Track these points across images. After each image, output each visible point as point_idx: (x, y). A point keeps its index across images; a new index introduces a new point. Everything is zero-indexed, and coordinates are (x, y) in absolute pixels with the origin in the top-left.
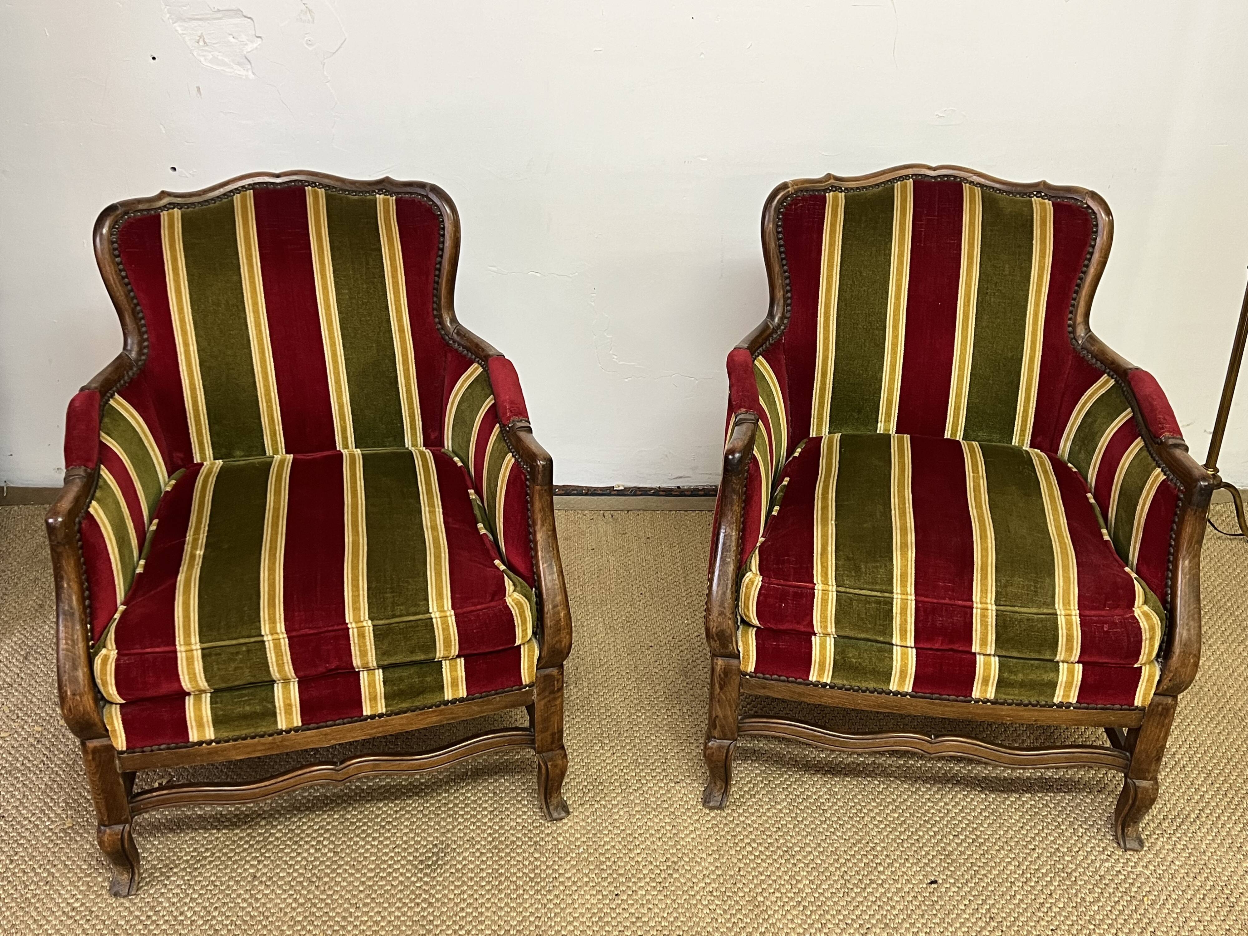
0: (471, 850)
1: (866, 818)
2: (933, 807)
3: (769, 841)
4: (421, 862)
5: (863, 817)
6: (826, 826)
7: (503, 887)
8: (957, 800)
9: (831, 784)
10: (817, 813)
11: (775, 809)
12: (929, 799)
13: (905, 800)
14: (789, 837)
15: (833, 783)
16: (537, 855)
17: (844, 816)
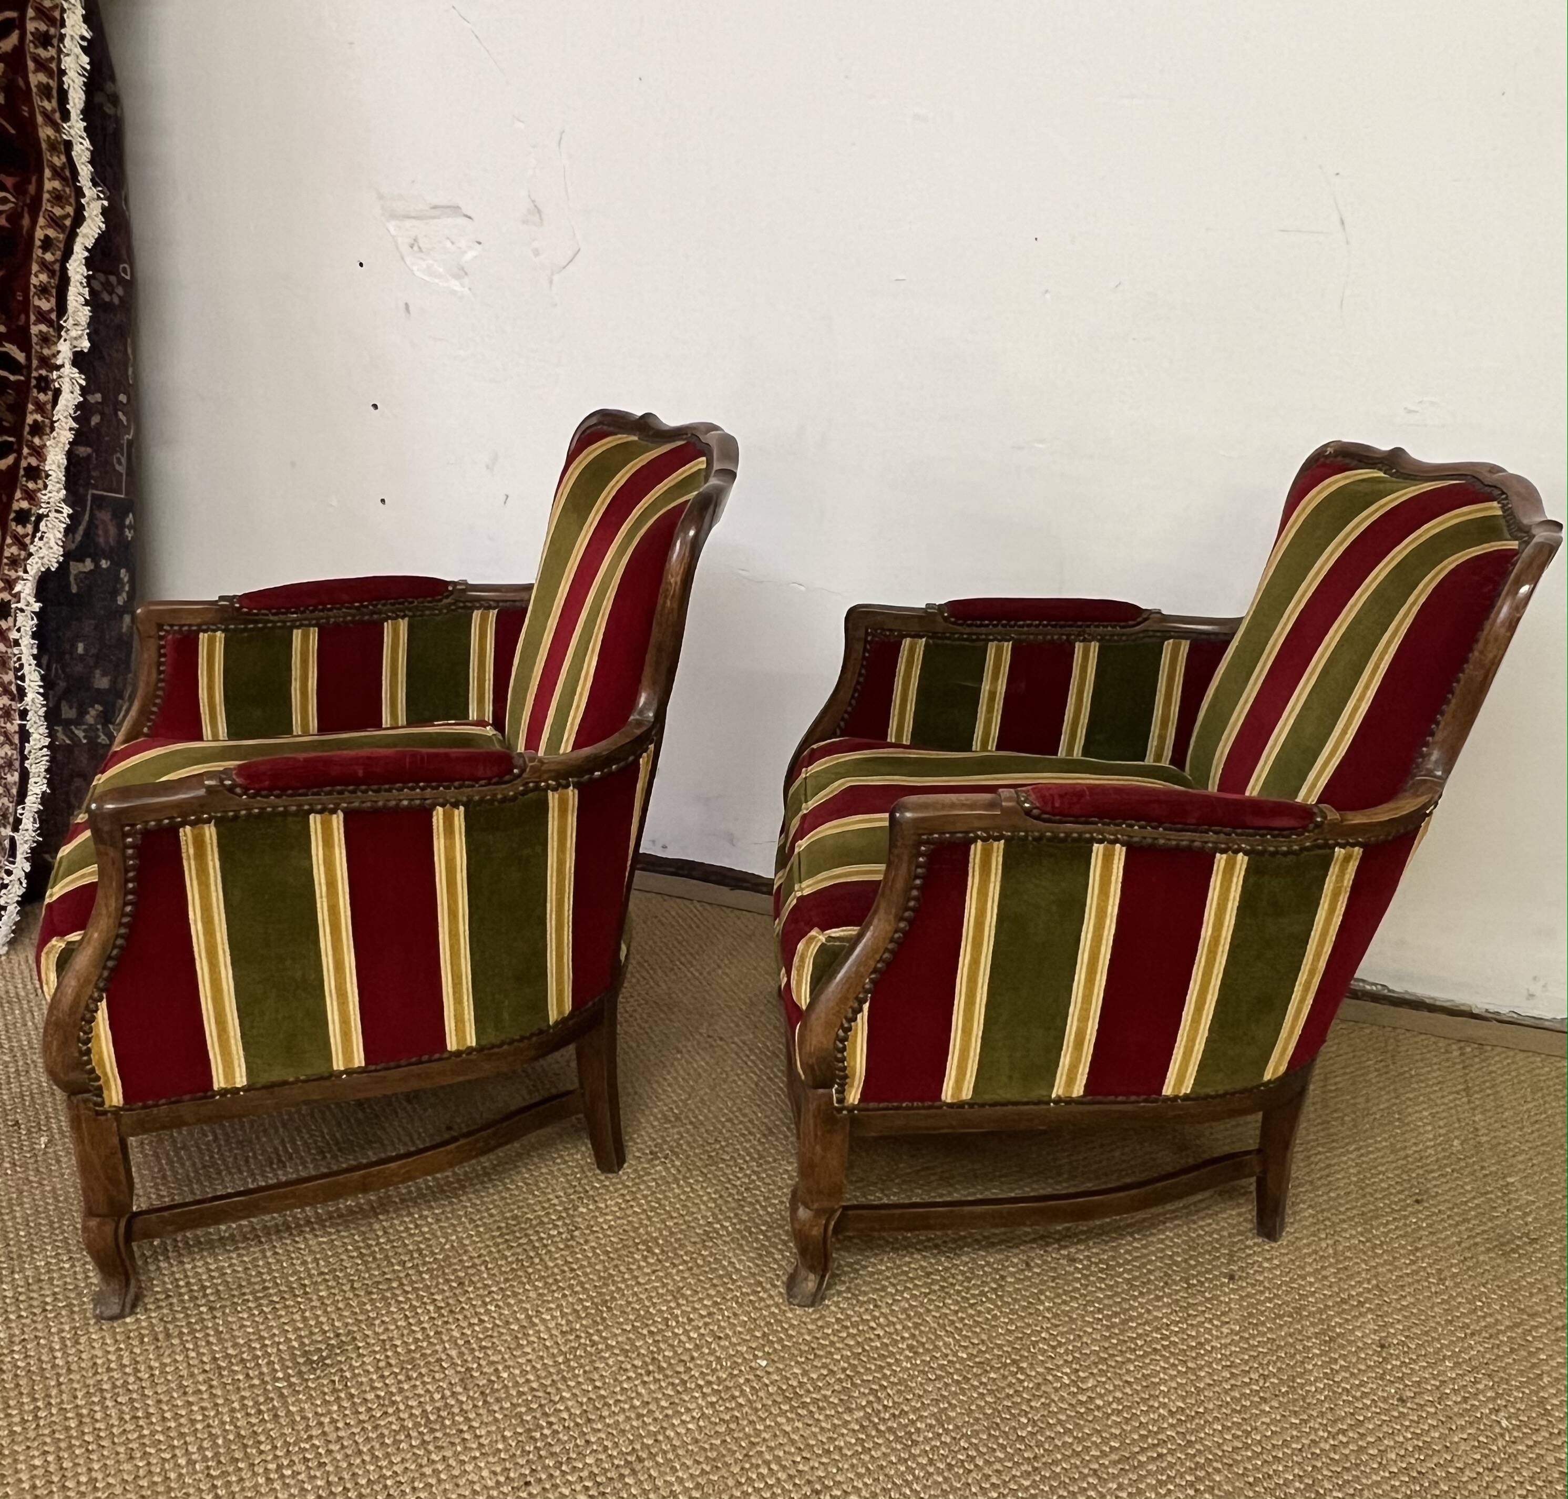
0: (378, 1356)
1: (974, 1474)
2: (1094, 1487)
3: (801, 1467)
4: (305, 1354)
5: (970, 1471)
6: (903, 1468)
7: (382, 1423)
8: (1142, 1486)
9: (950, 1404)
10: (901, 1443)
11: (839, 1418)
12: (1095, 1471)
13: (1056, 1462)
14: (835, 1471)
15: (954, 1402)
16: (459, 1389)
17: (941, 1460)
